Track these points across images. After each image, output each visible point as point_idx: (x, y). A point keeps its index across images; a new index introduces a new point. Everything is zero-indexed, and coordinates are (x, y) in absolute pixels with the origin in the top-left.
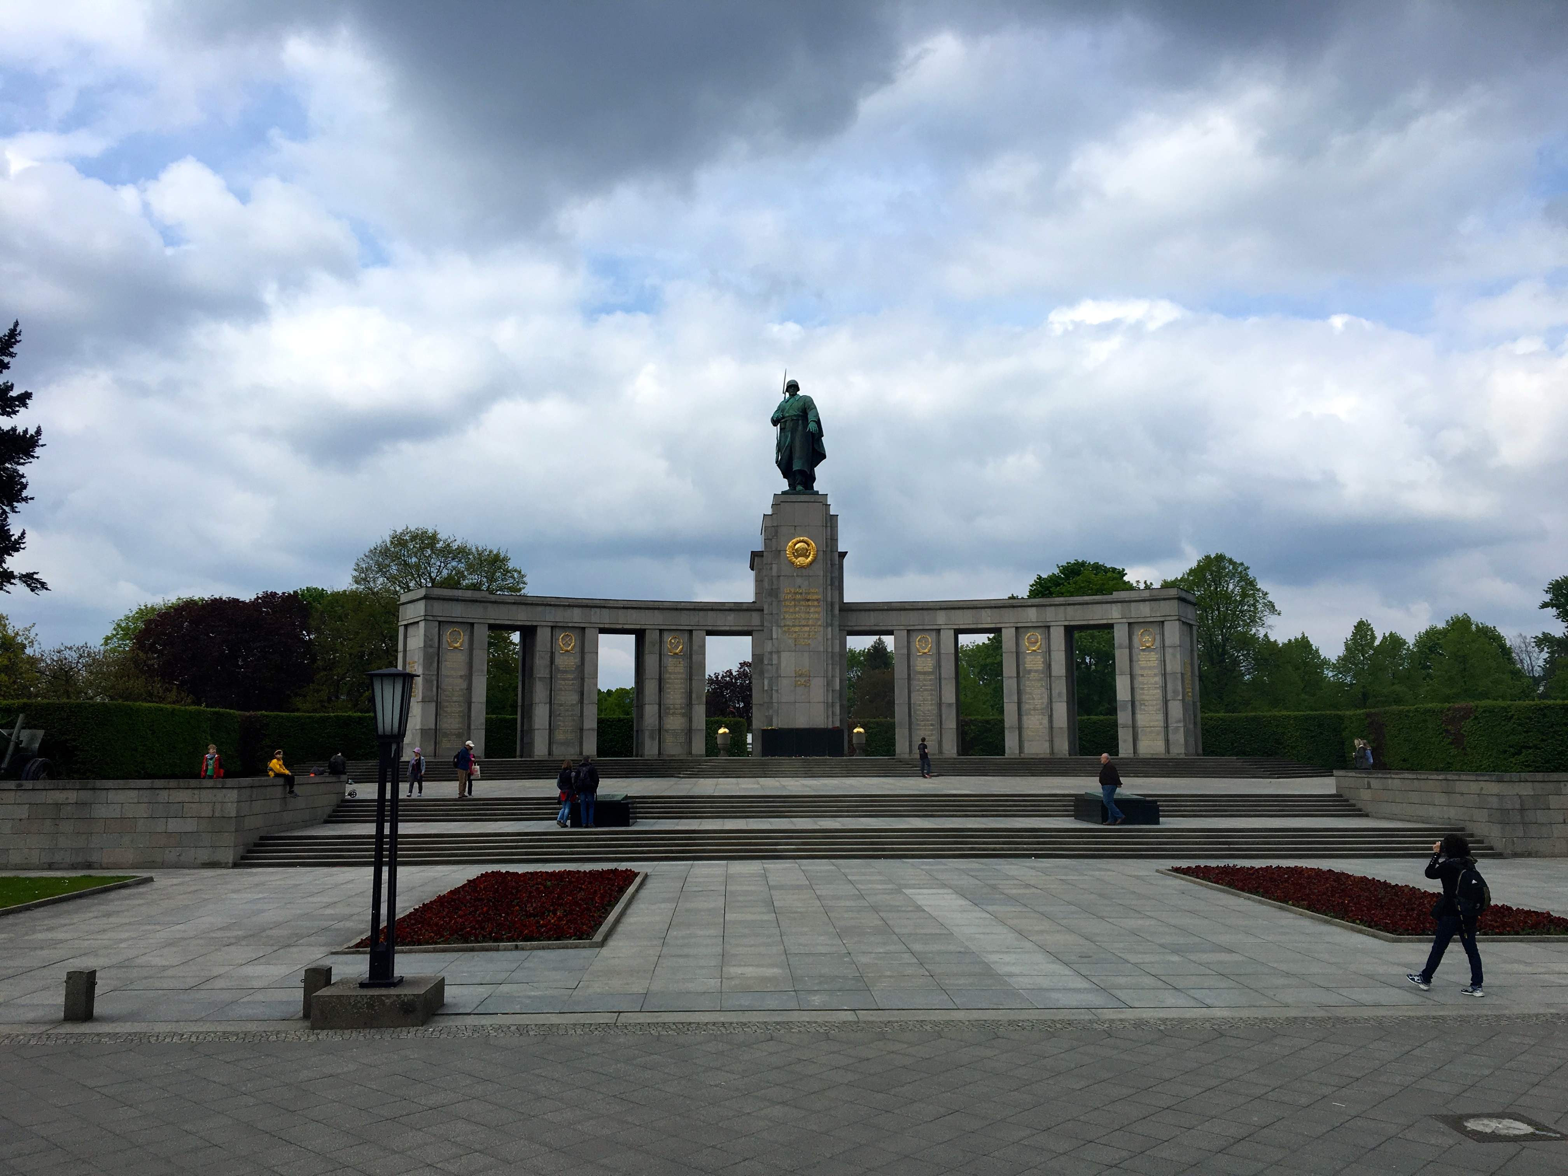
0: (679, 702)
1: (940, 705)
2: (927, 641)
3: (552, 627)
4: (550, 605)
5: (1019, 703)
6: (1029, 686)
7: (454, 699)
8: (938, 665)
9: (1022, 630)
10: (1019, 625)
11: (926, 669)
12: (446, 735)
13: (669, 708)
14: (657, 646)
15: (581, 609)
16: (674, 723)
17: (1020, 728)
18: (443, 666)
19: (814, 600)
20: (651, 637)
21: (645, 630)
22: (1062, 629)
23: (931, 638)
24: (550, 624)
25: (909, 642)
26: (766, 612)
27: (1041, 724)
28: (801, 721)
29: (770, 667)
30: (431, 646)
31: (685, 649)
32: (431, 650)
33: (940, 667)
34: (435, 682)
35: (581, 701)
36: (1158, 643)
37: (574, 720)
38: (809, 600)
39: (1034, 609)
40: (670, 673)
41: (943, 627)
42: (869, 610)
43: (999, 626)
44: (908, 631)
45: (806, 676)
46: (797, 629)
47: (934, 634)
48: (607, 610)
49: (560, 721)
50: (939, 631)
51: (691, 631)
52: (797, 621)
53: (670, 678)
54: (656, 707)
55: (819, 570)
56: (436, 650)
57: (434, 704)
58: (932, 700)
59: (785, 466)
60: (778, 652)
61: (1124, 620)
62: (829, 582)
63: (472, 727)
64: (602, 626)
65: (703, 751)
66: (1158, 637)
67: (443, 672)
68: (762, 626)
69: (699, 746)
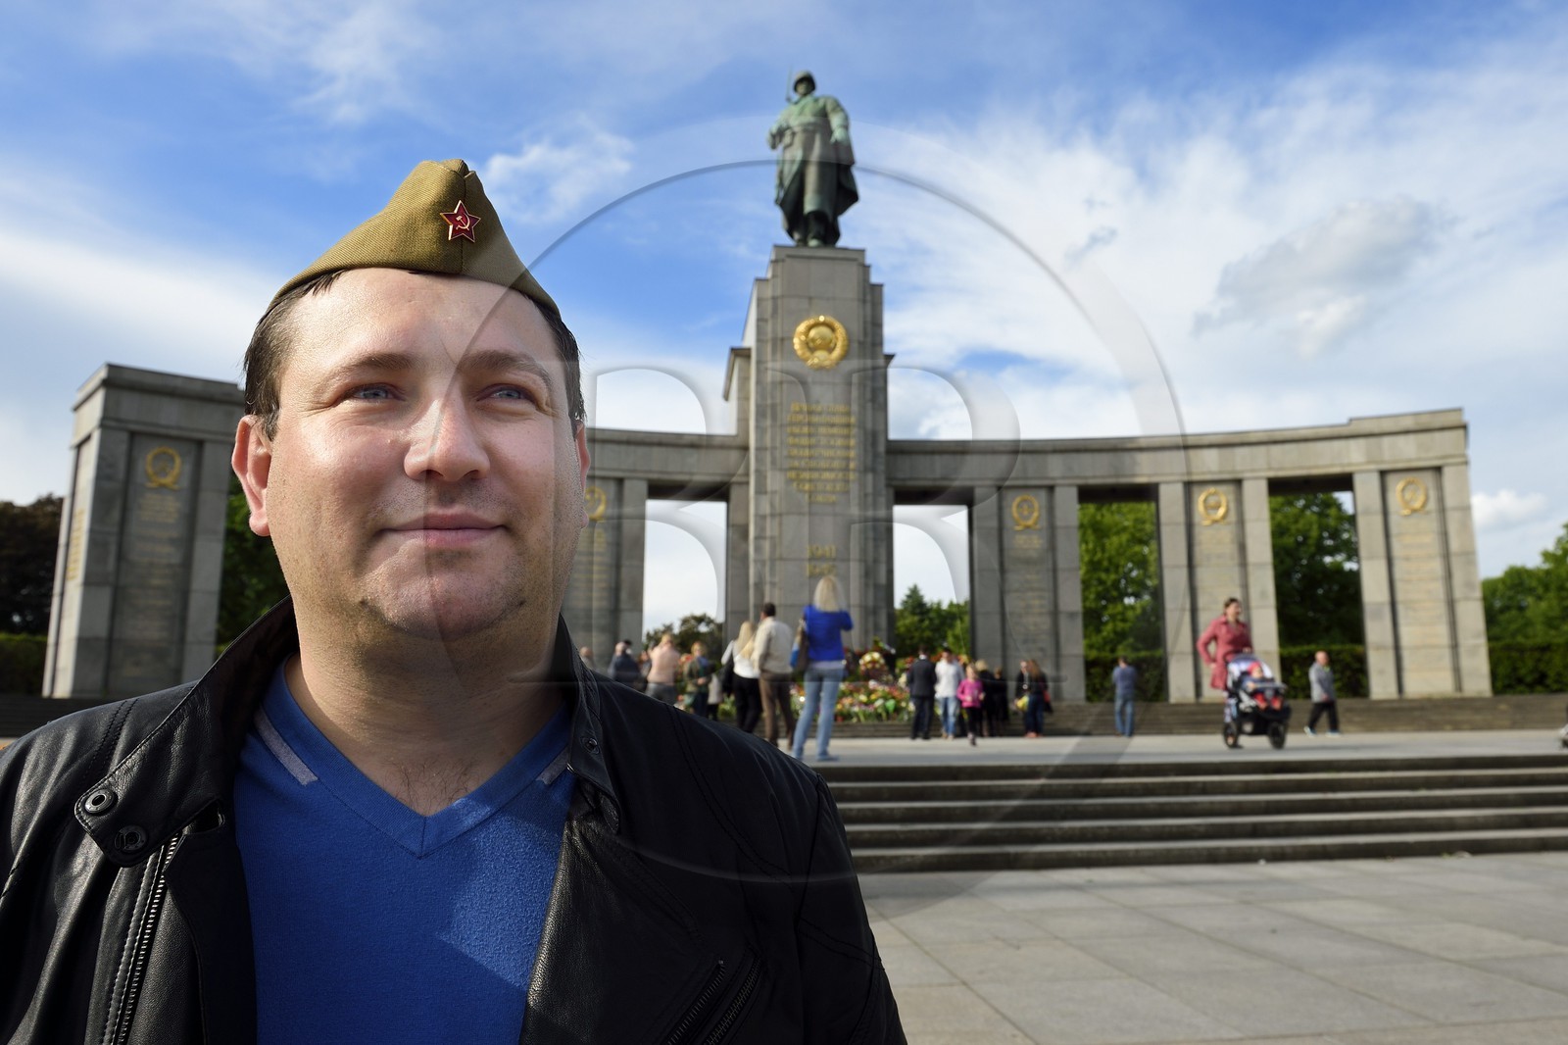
0: (598, 605)
1: (1055, 613)
2: (1031, 507)
7: (156, 582)
8: (1052, 547)
9: (1195, 486)
10: (1189, 478)
12: (131, 652)
18: (135, 517)
19: (842, 426)
22: (1263, 486)
23: (1038, 500)
25: (1000, 508)
29: (762, 542)
30: (109, 478)
31: (609, 511)
34: (113, 549)
36: (1432, 505)
38: (834, 424)
39: (1216, 451)
41: (1057, 482)
42: (932, 453)
43: (1153, 480)
44: (999, 489)
45: (829, 560)
46: (812, 476)
47: (1043, 494)
50: (1051, 489)
51: (620, 481)
52: (813, 461)
56: (119, 486)
57: (108, 591)
58: (1041, 606)
59: (791, 207)
60: (779, 515)
61: (1372, 467)
62: (869, 395)
66: (1433, 494)
67: (134, 528)
68: (748, 473)
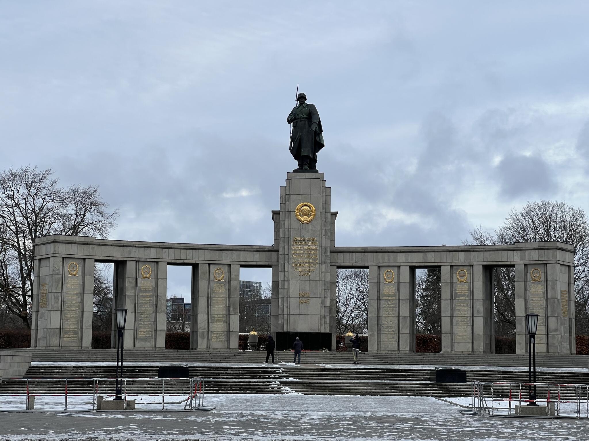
0: (221, 313)
1: (399, 317)
2: (391, 274)
3: (136, 261)
4: (136, 247)
5: (452, 317)
6: (458, 306)
7: (72, 309)
9: (455, 267)
10: (453, 264)
11: (390, 293)
12: (66, 333)
13: (214, 317)
14: (207, 275)
15: (156, 249)
16: (218, 327)
17: (452, 334)
18: (65, 287)
19: (313, 246)
20: (202, 269)
21: (198, 264)
22: (481, 267)
23: (394, 271)
24: (134, 259)
25: (379, 274)
26: (280, 253)
27: (466, 331)
28: (303, 327)
29: (282, 290)
30: (58, 274)
31: (225, 277)
32: (57, 276)
33: (399, 291)
34: (60, 298)
35: (156, 312)
36: (543, 279)
37: (150, 324)
38: (309, 246)
39: (463, 253)
40: (215, 293)
41: (402, 264)
42: (352, 252)
43: (439, 264)
44: (379, 267)
45: (307, 297)
46: (301, 265)
47: (396, 269)
48: (173, 250)
49: (141, 324)
50: (399, 267)
51: (230, 265)
52: (301, 259)
53: (215, 297)
54: (206, 316)
55: (317, 224)
56: (61, 276)
57: (59, 312)
58: (393, 314)
59: (296, 152)
60: (288, 280)
61: (522, 262)
62: (323, 233)
63: (84, 328)
64: (169, 261)
65: (237, 346)
66: (543, 275)
67: (65, 290)
68: (278, 262)
69: (235, 343)
